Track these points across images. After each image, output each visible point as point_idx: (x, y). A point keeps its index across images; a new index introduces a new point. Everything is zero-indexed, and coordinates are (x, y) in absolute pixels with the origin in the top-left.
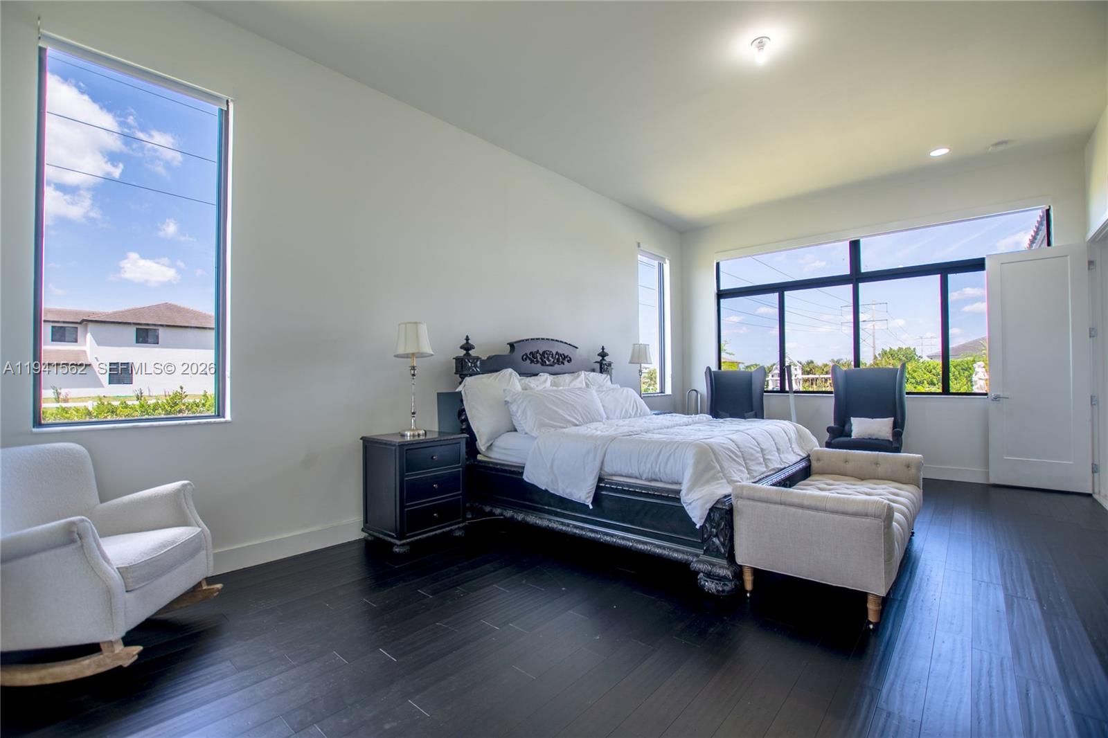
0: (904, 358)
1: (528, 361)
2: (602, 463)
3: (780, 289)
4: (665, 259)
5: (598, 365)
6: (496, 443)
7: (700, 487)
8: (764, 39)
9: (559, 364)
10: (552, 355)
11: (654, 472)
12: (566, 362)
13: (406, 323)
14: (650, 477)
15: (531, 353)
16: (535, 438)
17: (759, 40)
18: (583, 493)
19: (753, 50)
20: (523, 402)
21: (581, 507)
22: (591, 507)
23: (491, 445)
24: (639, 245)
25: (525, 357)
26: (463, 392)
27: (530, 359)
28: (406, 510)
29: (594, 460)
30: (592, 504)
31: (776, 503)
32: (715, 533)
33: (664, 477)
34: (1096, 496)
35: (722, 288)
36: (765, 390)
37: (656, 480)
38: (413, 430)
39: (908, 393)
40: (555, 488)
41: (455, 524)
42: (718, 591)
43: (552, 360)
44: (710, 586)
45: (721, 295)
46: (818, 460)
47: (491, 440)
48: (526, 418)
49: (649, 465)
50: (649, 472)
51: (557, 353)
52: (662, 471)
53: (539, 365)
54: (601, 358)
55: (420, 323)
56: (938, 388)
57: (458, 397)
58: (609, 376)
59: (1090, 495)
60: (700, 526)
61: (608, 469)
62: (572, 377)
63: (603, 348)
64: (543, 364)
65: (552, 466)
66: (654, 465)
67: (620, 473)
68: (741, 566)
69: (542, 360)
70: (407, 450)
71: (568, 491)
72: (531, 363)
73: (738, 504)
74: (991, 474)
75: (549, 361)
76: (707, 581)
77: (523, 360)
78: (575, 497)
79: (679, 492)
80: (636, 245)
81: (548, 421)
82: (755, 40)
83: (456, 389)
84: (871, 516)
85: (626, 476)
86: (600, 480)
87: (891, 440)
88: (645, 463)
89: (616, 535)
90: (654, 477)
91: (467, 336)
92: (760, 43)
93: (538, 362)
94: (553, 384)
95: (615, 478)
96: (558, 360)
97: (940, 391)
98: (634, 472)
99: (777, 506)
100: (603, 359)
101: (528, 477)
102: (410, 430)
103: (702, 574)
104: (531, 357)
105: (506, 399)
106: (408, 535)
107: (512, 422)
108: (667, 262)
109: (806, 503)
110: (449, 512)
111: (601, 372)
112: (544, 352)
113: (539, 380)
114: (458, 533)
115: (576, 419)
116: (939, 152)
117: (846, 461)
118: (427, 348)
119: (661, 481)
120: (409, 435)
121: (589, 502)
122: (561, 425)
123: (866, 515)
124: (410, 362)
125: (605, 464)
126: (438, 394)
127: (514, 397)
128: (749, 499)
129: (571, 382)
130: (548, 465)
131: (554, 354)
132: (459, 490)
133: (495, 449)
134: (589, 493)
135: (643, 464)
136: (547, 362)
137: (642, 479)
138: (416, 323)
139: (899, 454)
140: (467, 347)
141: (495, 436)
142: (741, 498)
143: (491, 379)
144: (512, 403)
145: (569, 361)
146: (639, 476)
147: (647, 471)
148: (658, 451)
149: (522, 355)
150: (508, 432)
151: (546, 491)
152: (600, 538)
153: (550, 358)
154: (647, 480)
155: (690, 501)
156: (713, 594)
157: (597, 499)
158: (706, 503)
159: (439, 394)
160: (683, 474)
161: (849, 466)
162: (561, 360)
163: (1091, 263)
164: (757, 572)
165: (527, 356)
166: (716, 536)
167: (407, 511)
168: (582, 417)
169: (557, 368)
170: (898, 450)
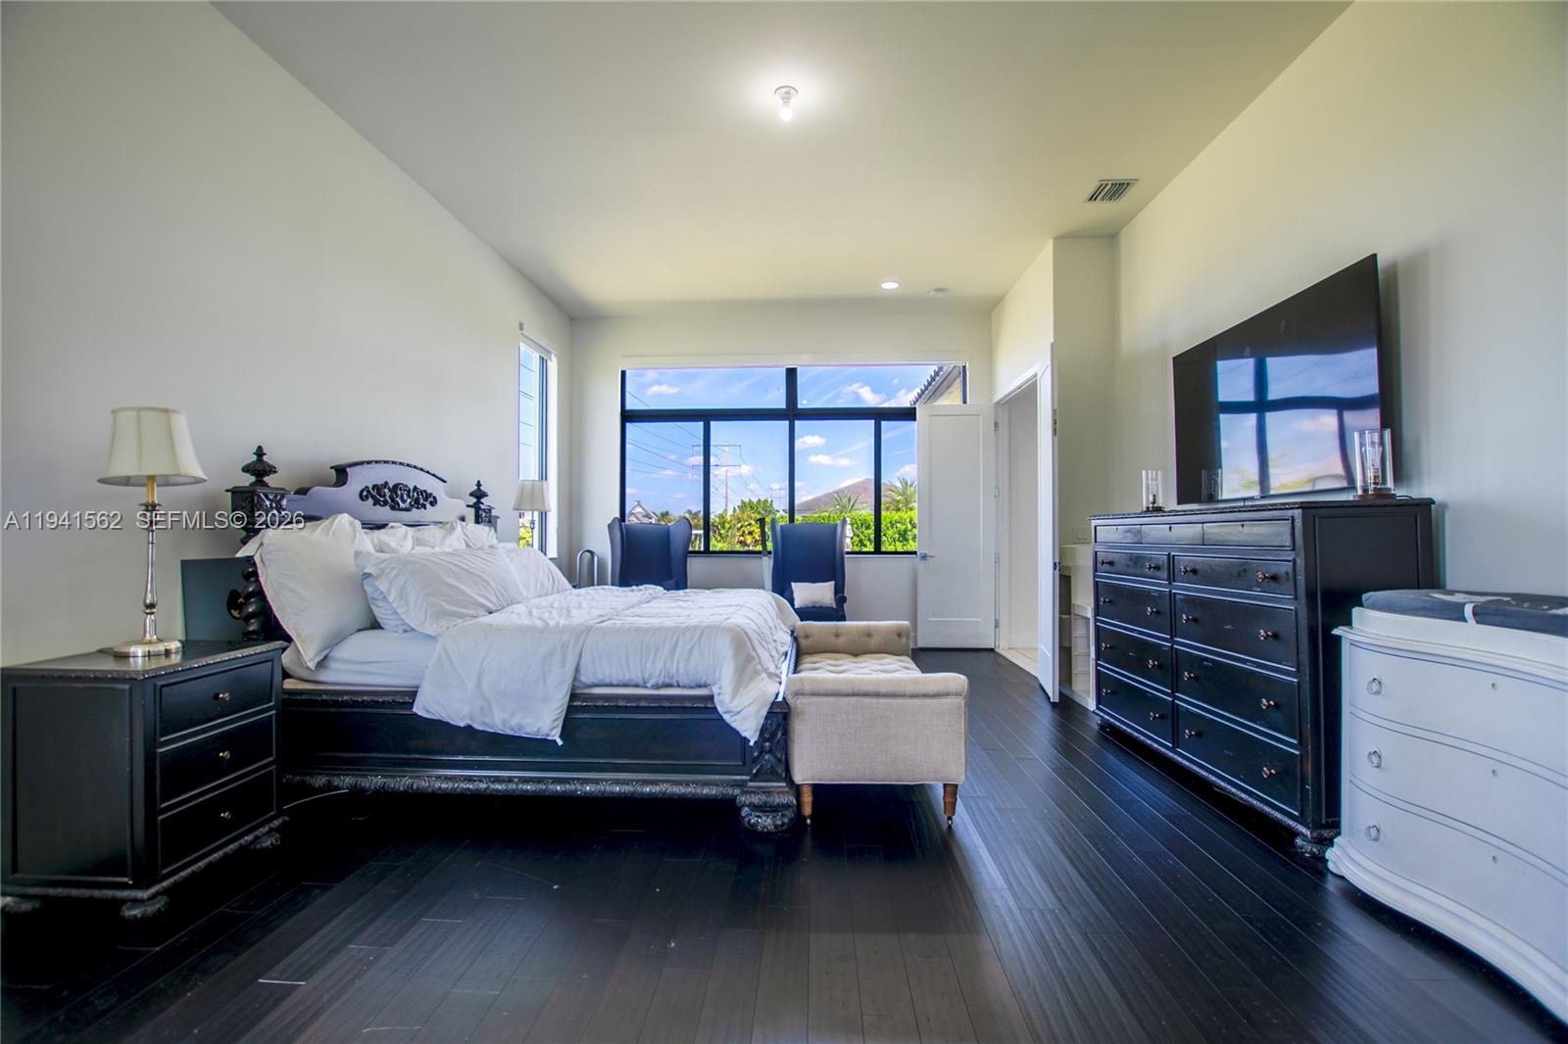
0: (763, 512)
1: (370, 501)
2: (577, 670)
3: (706, 416)
4: (550, 353)
5: (473, 510)
6: (332, 654)
7: (746, 687)
8: (792, 91)
9: (418, 508)
10: (409, 491)
11: (669, 673)
12: (428, 506)
13: (139, 410)
14: (661, 682)
15: (374, 486)
16: (433, 638)
17: (786, 90)
18: (545, 721)
19: (777, 100)
20: (396, 576)
21: (540, 745)
22: (560, 743)
23: (326, 657)
24: (521, 326)
25: (365, 493)
26: (257, 559)
27: (373, 497)
28: (160, 818)
29: (563, 665)
30: (561, 736)
31: (847, 695)
32: (767, 749)
33: (684, 680)
34: (1000, 651)
35: (628, 408)
36: (691, 549)
37: (670, 686)
38: (150, 642)
39: (848, 553)
40: (487, 720)
41: (262, 825)
42: (776, 826)
43: (409, 501)
44: (766, 822)
45: (628, 417)
46: (807, 637)
47: (326, 648)
48: (407, 603)
49: (660, 665)
50: (660, 675)
51: (415, 488)
52: (681, 671)
53: (387, 508)
54: (475, 500)
55: (174, 412)
56: (870, 548)
57: (248, 570)
58: (493, 530)
59: (992, 650)
60: (756, 742)
61: (584, 678)
62: (443, 531)
63: (479, 484)
64: (395, 507)
65: (479, 684)
66: (668, 664)
67: (608, 681)
68: (798, 785)
69: (393, 500)
70: (162, 686)
71: (514, 722)
72: (374, 504)
73: (798, 703)
74: (919, 638)
75: (404, 501)
76: (760, 817)
77: (362, 499)
78: (528, 730)
79: (711, 698)
80: (517, 326)
81: (446, 606)
82: (781, 87)
83: (236, 553)
84: (952, 695)
85: (618, 686)
86: (573, 696)
87: (835, 606)
88: (654, 662)
89: (602, 780)
90: (667, 681)
91: (260, 448)
92: (787, 93)
93: (385, 503)
94: (418, 542)
95: (597, 691)
96: (417, 501)
97: (872, 550)
98: (634, 677)
99: (847, 699)
100: (479, 502)
101: (425, 707)
102: (141, 642)
103: (746, 808)
104: (374, 493)
105: (366, 571)
106: (164, 872)
107: (371, 611)
108: (554, 358)
109: (883, 690)
110: (249, 804)
111: (477, 521)
112: (396, 486)
113: (394, 535)
114: (267, 843)
115: (488, 599)
116: (890, 286)
117: (837, 635)
118: (193, 467)
119: (679, 686)
120: (140, 654)
121: (555, 736)
122: (470, 612)
123: (947, 694)
124: (142, 495)
125: (582, 670)
126: (184, 563)
127: (382, 566)
128: (813, 694)
129: (443, 539)
130: (471, 685)
131: (412, 488)
132: (271, 756)
133: (333, 665)
134: (556, 720)
135: (649, 665)
136: (401, 504)
137: (646, 687)
138: (166, 411)
139: (843, 623)
140: (260, 468)
141: (337, 639)
142: (802, 694)
143: (318, 531)
144: (378, 577)
145: (433, 504)
146: (640, 682)
147: (657, 673)
148: (673, 643)
149: (360, 489)
150: (359, 630)
151: (469, 727)
152: (576, 790)
153: (405, 497)
154: (657, 687)
155: (738, 710)
156: (769, 833)
157: (569, 726)
158: (760, 709)
159: (185, 565)
160: (714, 671)
161: (841, 641)
162: (422, 501)
163: (996, 424)
164: (818, 790)
165: (368, 491)
166: (770, 751)
167: (162, 820)
168: (497, 597)
169: (416, 514)
170: (843, 618)
